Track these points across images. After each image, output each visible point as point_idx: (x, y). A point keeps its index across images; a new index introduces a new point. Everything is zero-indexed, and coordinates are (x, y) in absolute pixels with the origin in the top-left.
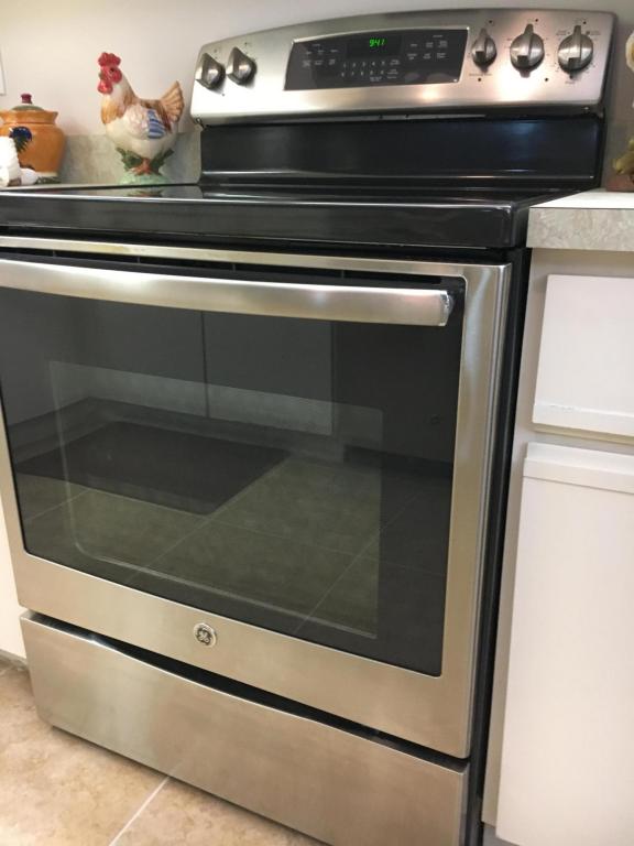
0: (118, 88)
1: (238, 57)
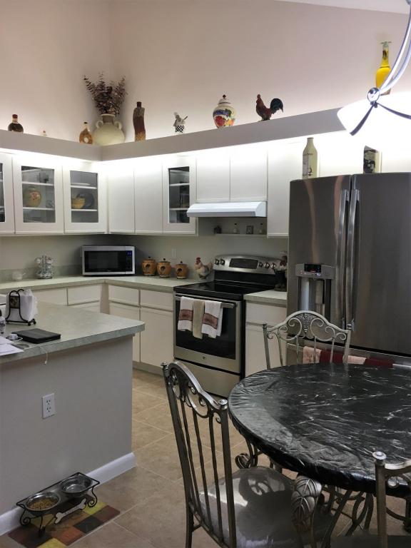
0: (200, 264)
1: (222, 260)
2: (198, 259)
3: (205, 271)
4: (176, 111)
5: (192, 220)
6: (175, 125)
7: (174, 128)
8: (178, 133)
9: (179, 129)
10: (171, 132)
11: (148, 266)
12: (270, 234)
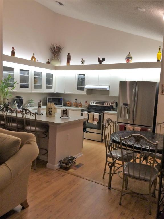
1: (93, 102)
2: (86, 102)
3: (88, 105)
4: (82, 57)
5: (85, 90)
6: (82, 62)
7: (81, 63)
8: (83, 64)
9: (83, 63)
10: (80, 63)
11: (68, 103)
12: (110, 95)
